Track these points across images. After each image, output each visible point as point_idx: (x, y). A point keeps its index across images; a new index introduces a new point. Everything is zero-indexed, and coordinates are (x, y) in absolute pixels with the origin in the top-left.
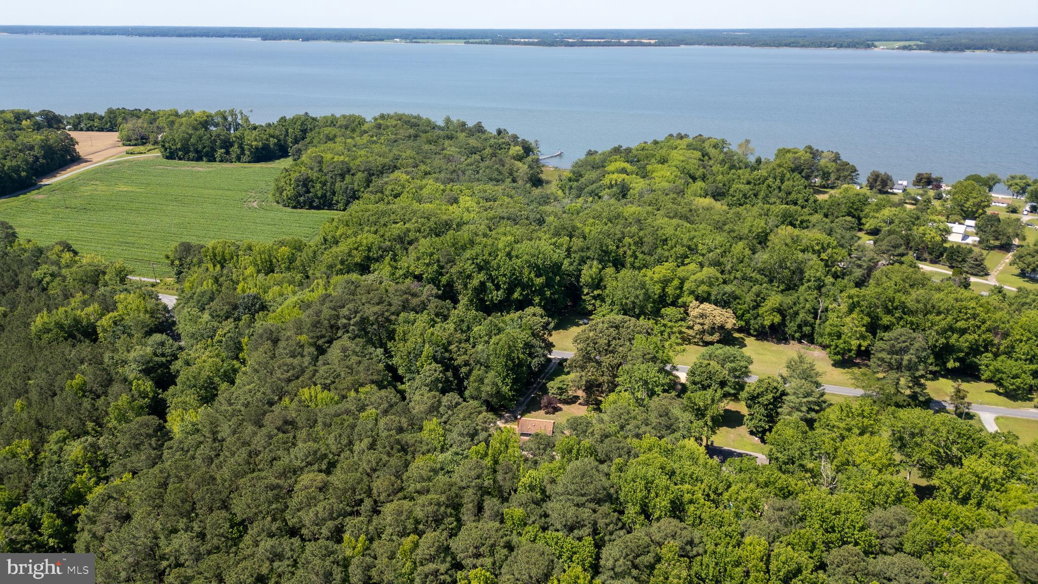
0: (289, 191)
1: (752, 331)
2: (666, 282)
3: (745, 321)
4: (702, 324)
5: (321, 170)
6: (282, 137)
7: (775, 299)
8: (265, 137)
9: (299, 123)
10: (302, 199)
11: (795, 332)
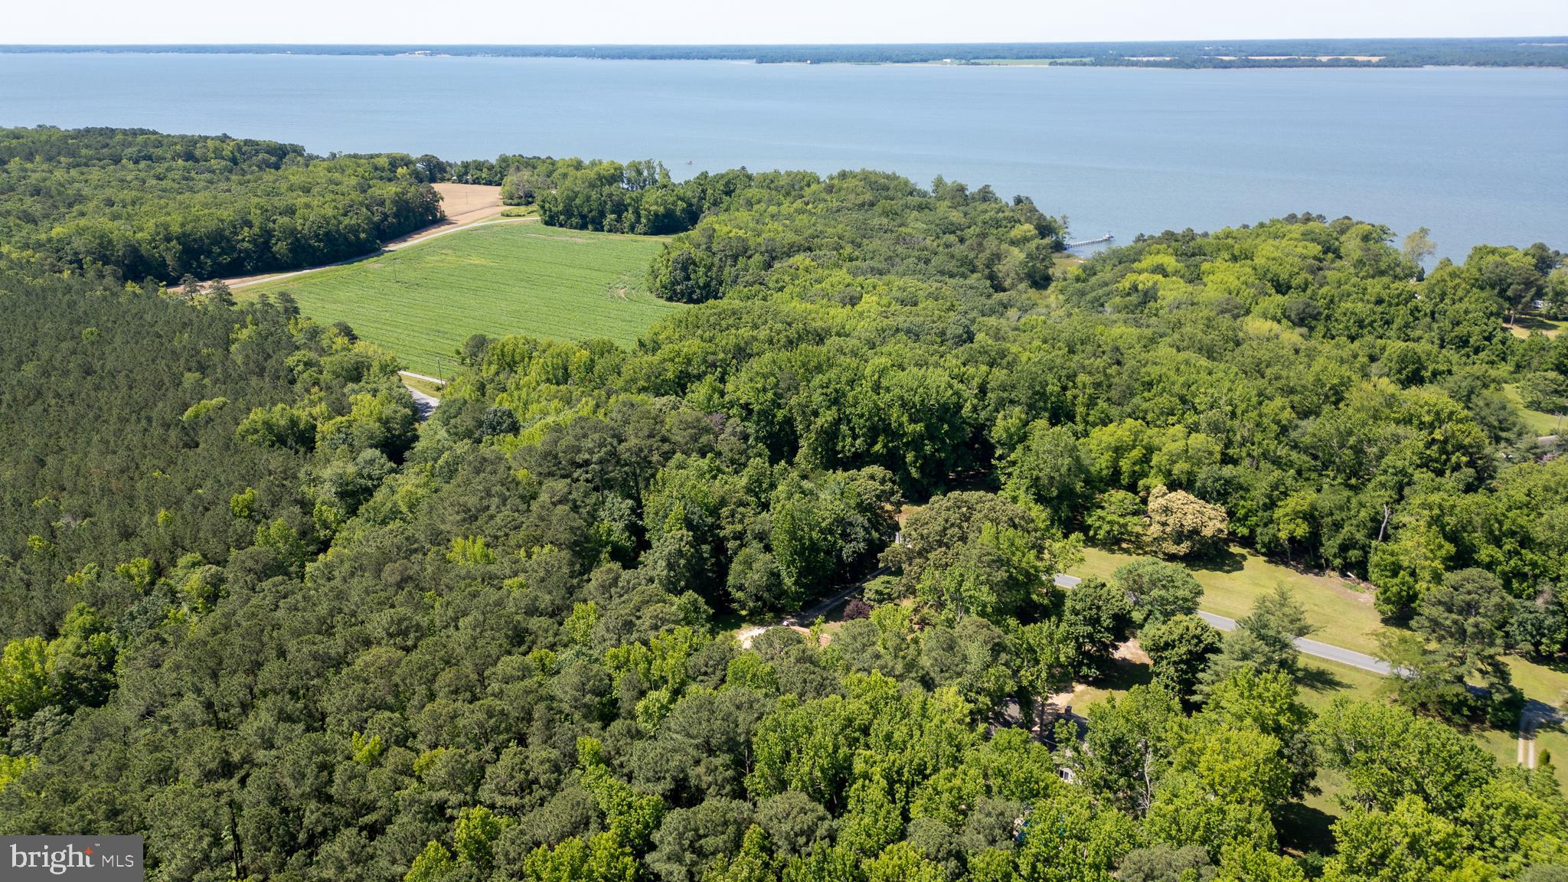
0: (665, 276)
1: (1259, 546)
2: (1119, 451)
3: (1249, 527)
4: (1164, 524)
5: (709, 249)
6: (695, 201)
7: (1303, 498)
8: (671, 199)
9: (722, 182)
10: (678, 288)
11: (1335, 556)
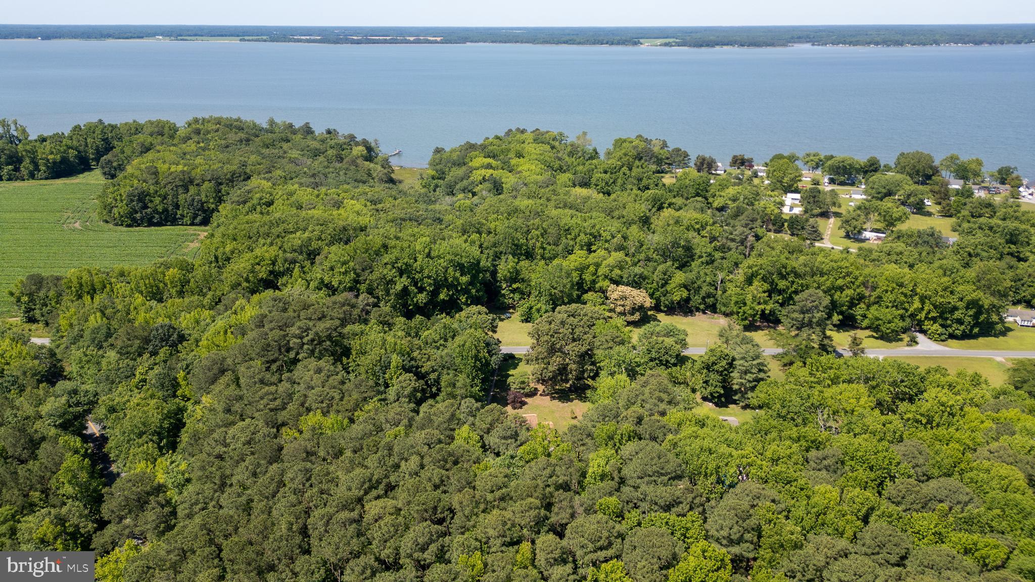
0: (121, 209)
1: (662, 308)
2: (582, 269)
3: (655, 299)
4: (623, 306)
5: (157, 183)
6: (82, 148)
7: (680, 277)
8: (62, 149)
9: (98, 131)
10: (138, 216)
11: (700, 304)
